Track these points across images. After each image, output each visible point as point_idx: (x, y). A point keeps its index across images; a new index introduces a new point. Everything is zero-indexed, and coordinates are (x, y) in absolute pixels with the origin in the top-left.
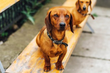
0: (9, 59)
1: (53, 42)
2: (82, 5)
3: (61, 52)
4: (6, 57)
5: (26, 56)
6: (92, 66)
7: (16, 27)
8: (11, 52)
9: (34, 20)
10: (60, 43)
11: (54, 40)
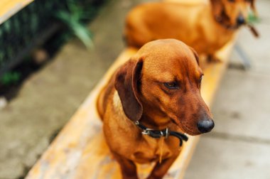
0: (21, 151)
1: (144, 133)
2: (233, 9)
3: (168, 153)
4: (12, 145)
5: (67, 151)
6: (249, 164)
7: (41, 56)
8: (27, 132)
9: (92, 35)
10: (165, 135)
11: (145, 129)
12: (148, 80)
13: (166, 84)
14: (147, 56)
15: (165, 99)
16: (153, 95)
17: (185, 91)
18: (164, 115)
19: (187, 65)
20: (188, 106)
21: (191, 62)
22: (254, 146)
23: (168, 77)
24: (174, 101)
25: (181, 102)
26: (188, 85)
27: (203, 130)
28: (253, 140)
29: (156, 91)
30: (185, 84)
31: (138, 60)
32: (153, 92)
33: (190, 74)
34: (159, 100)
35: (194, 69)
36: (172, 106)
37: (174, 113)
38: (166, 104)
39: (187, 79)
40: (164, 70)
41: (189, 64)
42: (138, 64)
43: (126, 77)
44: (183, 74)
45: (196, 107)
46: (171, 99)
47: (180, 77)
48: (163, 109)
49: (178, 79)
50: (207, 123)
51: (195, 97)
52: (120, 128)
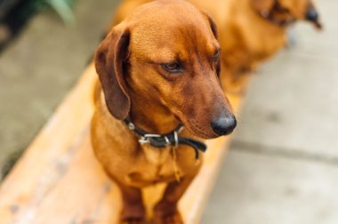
1: (142, 141)
6: (290, 192)
10: (173, 143)
11: (143, 135)
12: (138, 59)
13: (164, 65)
14: (135, 26)
15: (166, 88)
16: (147, 82)
17: (193, 75)
18: (167, 111)
19: (195, 36)
20: (198, 96)
21: (200, 31)
22: (297, 164)
23: (167, 55)
24: (178, 89)
25: (187, 91)
26: (197, 66)
27: (220, 131)
28: (297, 155)
29: (152, 75)
30: (192, 64)
31: (123, 32)
32: (147, 77)
33: (200, 49)
34: (156, 88)
35: (205, 42)
36: (175, 98)
37: (179, 107)
38: (167, 95)
39: (194, 56)
40: (161, 45)
41: (197, 34)
42: (123, 36)
43: (108, 56)
44: (187, 49)
45: (209, 99)
46: (173, 87)
47: (184, 55)
48: (164, 102)
49: (182, 58)
50: (225, 121)
51: (208, 83)
52: (108, 136)
